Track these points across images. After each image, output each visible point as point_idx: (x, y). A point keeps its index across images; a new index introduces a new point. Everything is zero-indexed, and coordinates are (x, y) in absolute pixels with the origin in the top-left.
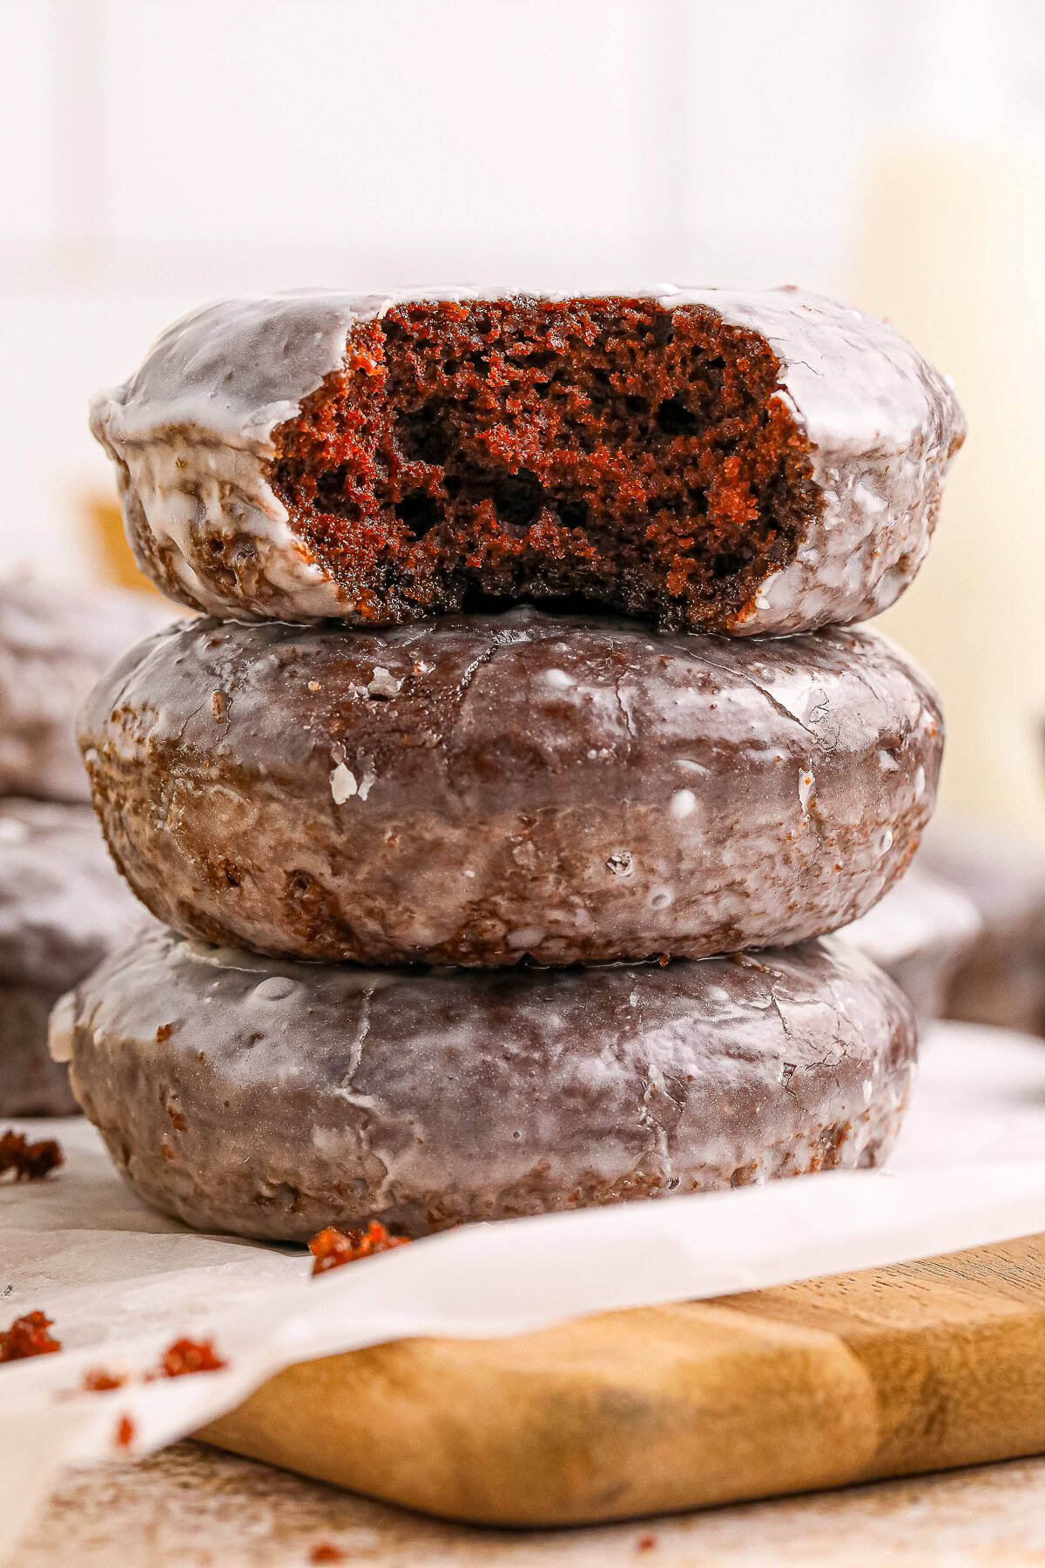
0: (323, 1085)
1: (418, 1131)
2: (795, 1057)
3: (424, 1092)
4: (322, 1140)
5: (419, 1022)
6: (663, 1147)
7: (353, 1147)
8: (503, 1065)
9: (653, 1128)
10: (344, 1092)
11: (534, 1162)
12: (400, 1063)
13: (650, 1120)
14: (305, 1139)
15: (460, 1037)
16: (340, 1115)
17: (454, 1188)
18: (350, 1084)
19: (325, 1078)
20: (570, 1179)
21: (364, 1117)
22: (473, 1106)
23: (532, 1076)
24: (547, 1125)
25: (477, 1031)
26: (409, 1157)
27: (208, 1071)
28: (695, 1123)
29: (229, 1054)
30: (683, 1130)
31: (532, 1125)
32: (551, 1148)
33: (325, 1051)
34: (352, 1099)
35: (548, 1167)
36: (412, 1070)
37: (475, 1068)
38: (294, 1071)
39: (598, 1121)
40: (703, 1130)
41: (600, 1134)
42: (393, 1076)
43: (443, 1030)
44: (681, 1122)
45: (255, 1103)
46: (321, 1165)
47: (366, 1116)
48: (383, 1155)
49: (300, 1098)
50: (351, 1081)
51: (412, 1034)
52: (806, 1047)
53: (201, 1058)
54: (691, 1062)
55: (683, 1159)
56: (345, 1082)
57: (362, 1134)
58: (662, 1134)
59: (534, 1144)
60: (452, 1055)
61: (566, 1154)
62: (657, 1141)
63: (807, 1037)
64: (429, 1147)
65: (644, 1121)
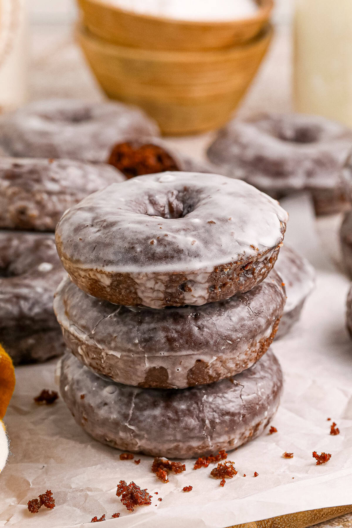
0: (122, 422)
1: (146, 436)
2: (245, 412)
3: (147, 427)
4: (122, 434)
5: (147, 406)
6: (209, 440)
7: (129, 437)
8: (167, 421)
9: (207, 436)
10: (127, 424)
11: (175, 444)
12: (142, 418)
13: (205, 434)
14: (117, 433)
15: (157, 412)
16: (126, 430)
17: (155, 448)
18: (129, 422)
19: (122, 419)
20: (185, 447)
21: (132, 431)
22: (160, 431)
23: (175, 424)
24: (179, 437)
25: (162, 410)
26: (144, 441)
27: (93, 411)
28: (218, 433)
29: (99, 407)
30: (214, 435)
31: (175, 436)
32: (180, 441)
33: (123, 411)
34: (129, 427)
35: (179, 445)
36: (145, 420)
37: (161, 421)
38: (115, 416)
39: (192, 435)
40: (220, 435)
41: (192, 438)
42: (140, 422)
43: (153, 409)
44: (214, 434)
45: (105, 422)
46: (121, 439)
47: (133, 431)
48: (137, 440)
49: (116, 424)
50: (129, 421)
51: (145, 410)
52: (249, 409)
53: (92, 407)
54: (217, 418)
55: (214, 441)
56: (128, 422)
57: (132, 435)
58: (209, 437)
59: (176, 440)
60: (155, 417)
61: (184, 442)
62: (207, 438)
63: (249, 406)
64: (148, 439)
65: (204, 434)
